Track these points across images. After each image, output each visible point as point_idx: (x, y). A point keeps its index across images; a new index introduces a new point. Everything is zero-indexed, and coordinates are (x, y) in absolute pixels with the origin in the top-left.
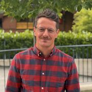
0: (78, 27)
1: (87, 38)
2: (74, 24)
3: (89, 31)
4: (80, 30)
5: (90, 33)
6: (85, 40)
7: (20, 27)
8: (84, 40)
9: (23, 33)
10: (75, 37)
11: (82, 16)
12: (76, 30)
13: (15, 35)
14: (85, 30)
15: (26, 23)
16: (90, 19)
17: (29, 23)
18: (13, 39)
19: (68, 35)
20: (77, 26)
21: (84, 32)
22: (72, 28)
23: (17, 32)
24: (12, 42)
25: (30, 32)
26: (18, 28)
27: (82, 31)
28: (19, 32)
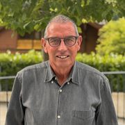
0: (104, 48)
1: (117, 63)
2: (99, 43)
3: (119, 54)
4: (107, 52)
5: (121, 56)
6: (115, 66)
7: (21, 47)
8: (113, 66)
9: (26, 55)
10: (100, 62)
11: (110, 31)
12: (101, 52)
13: (15, 58)
14: (115, 52)
15: (31, 41)
16: (123, 36)
17: (35, 41)
18: (11, 62)
19: (90, 59)
20: (103, 46)
21: (112, 55)
22: (96, 49)
23: (17, 53)
24: (10, 67)
25: (36, 54)
26: (19, 48)
27: (109, 54)
28: (21, 54)
